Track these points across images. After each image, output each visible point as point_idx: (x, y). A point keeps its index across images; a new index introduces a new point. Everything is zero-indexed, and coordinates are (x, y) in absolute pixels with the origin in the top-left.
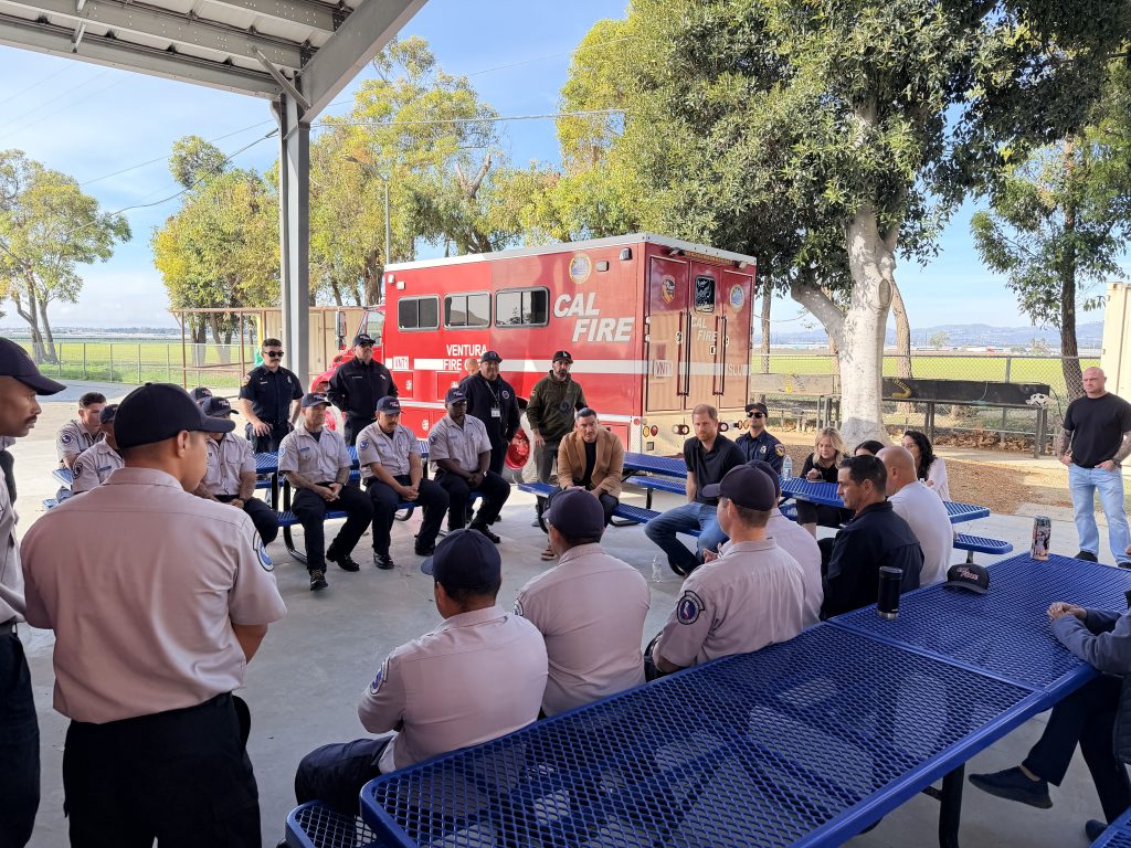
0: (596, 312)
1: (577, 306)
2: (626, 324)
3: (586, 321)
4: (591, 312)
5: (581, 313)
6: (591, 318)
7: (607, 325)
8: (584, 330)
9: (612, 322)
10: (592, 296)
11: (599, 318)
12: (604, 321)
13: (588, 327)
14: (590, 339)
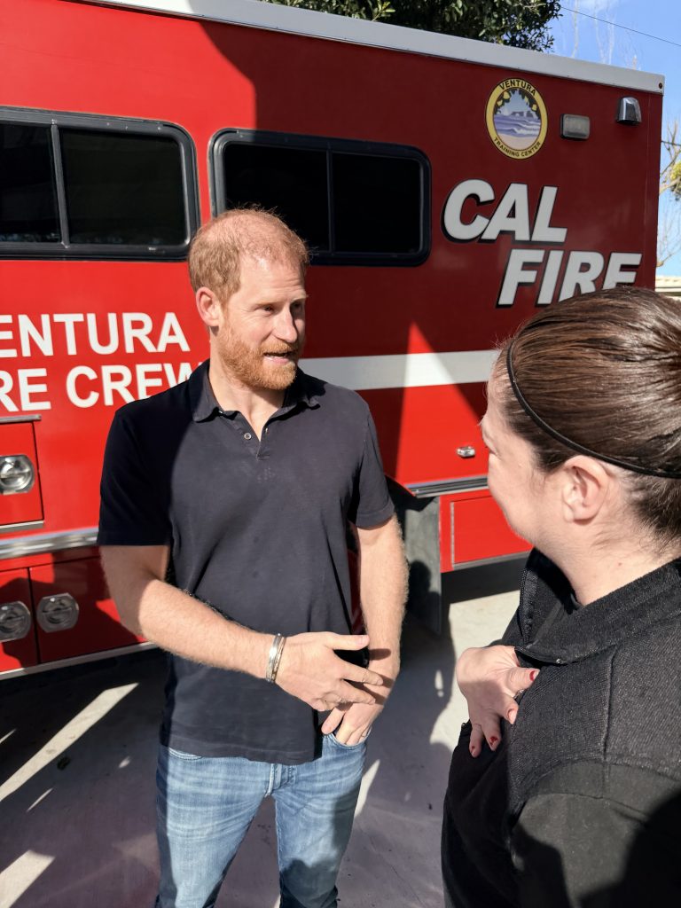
0: (559, 235)
1: (512, 214)
2: (624, 268)
3: (536, 256)
4: (544, 232)
5: (522, 234)
6: (548, 247)
7: (585, 267)
8: (530, 276)
9: (596, 260)
10: (549, 194)
11: (566, 248)
12: (577, 258)
13: (540, 268)
14: (545, 297)
